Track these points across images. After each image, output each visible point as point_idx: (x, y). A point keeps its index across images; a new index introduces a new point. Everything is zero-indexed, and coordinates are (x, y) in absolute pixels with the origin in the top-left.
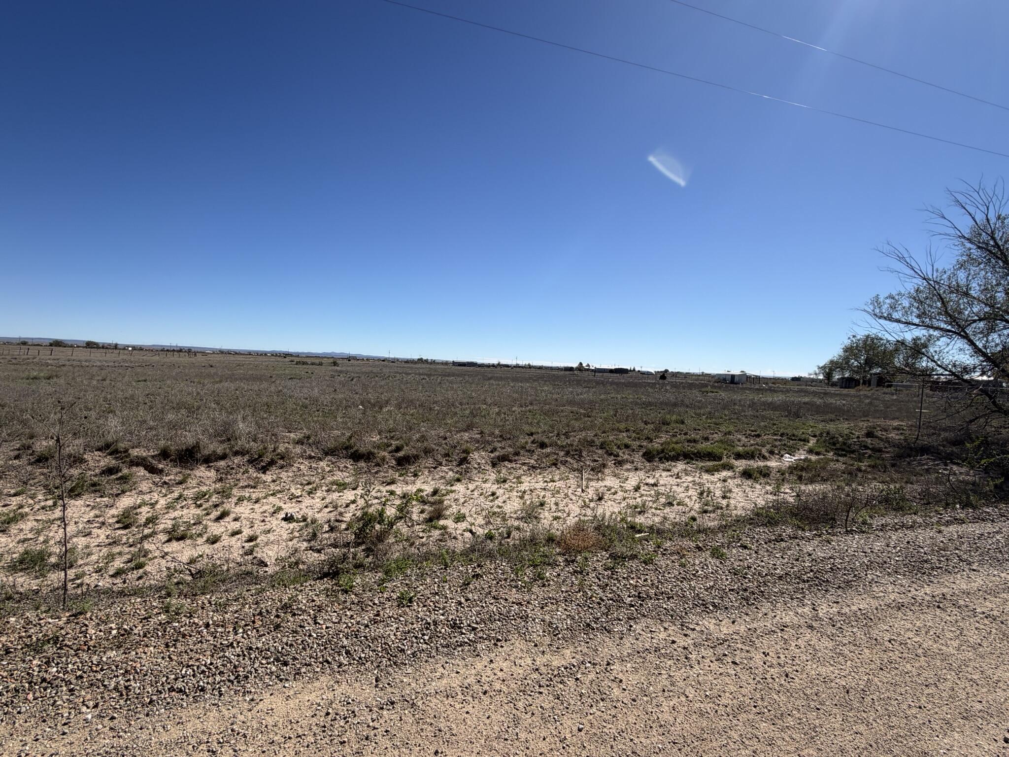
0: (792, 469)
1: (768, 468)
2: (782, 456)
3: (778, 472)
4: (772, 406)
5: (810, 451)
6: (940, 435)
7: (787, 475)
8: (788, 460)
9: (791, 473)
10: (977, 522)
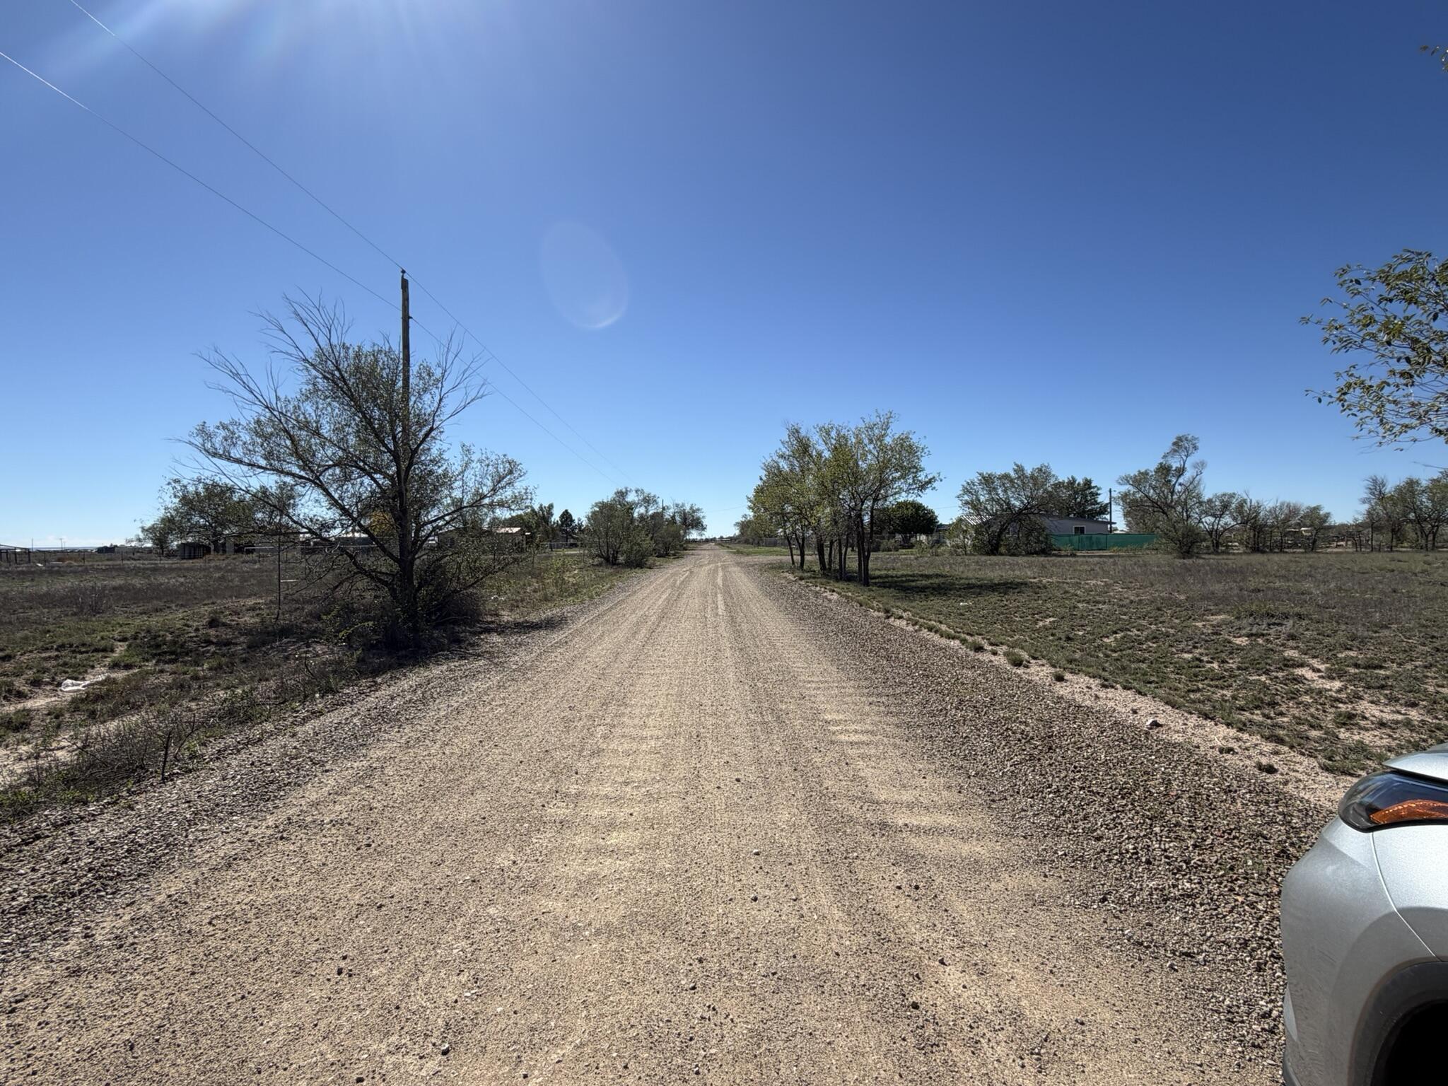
0: (77, 704)
1: (27, 712)
2: (59, 684)
3: (49, 714)
4: (47, 600)
5: (115, 666)
6: (303, 609)
7: (67, 715)
8: (71, 688)
9: (77, 709)
10: (336, 709)
